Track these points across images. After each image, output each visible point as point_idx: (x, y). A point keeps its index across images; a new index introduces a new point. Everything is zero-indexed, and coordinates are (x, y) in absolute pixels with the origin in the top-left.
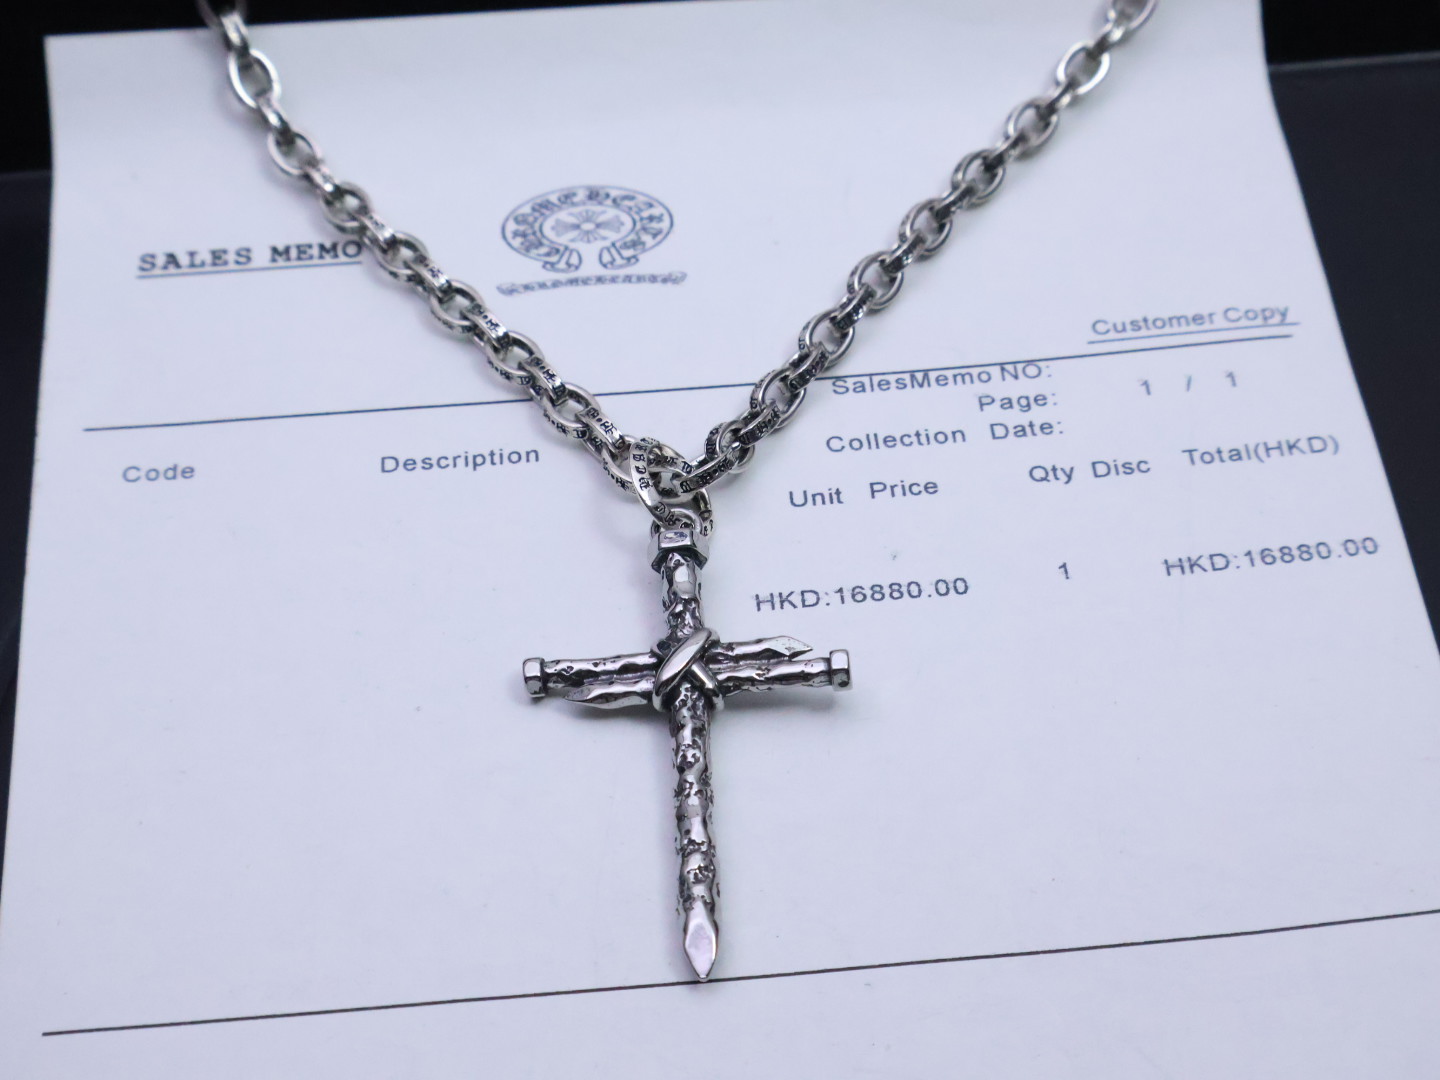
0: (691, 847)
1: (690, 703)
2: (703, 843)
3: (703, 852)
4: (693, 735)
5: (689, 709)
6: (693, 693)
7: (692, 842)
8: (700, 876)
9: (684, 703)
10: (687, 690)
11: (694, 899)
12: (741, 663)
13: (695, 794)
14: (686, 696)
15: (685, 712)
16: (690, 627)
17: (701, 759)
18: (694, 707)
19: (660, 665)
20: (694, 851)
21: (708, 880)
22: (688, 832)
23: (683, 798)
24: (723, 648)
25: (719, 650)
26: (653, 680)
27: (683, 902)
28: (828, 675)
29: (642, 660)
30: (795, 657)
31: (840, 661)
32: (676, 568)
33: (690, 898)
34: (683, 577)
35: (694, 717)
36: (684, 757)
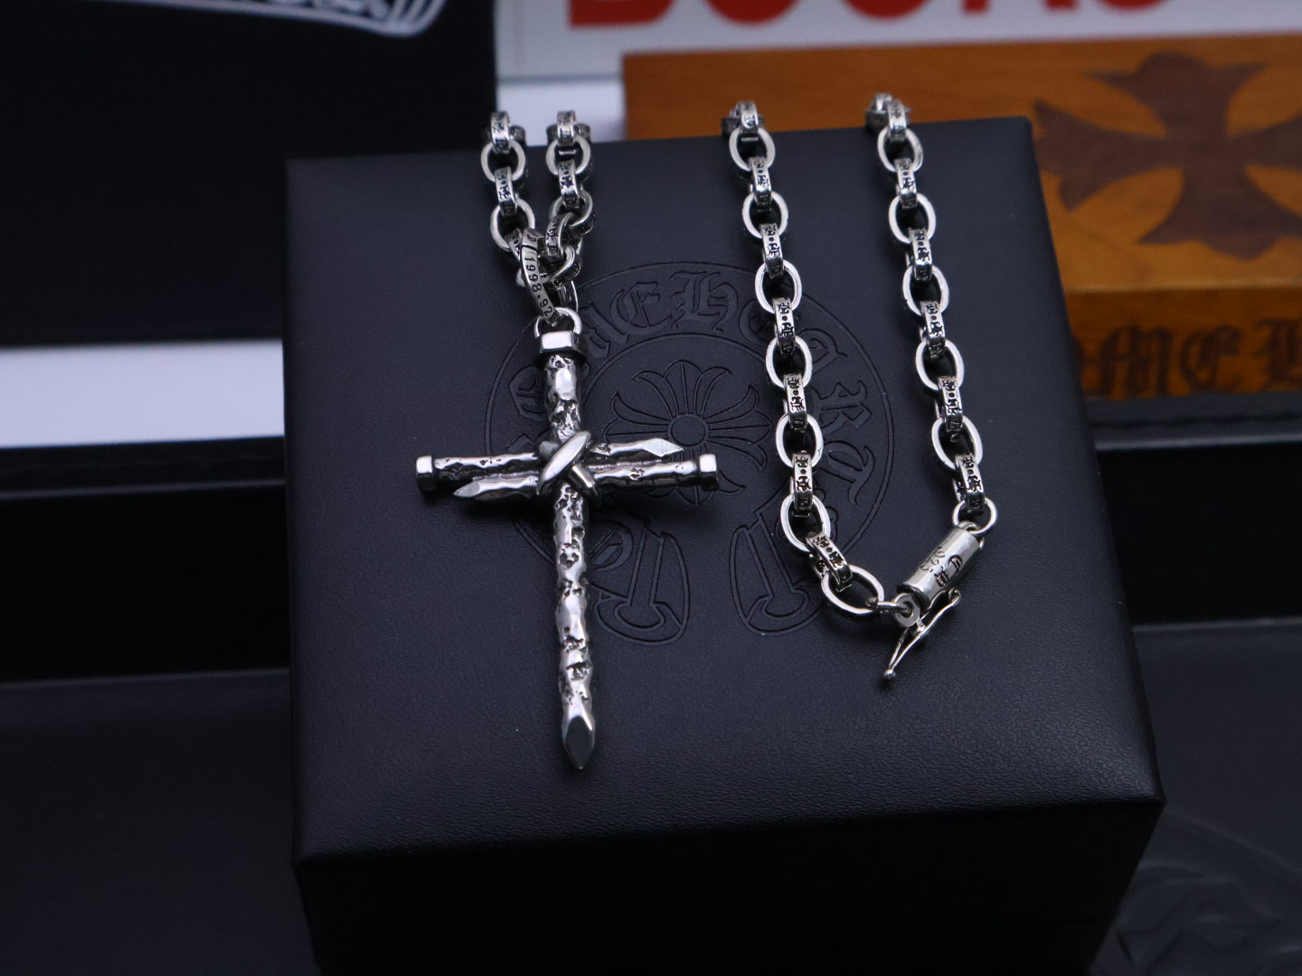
0: (570, 644)
1: (570, 503)
2: (581, 640)
3: (582, 649)
4: (573, 535)
5: (569, 510)
6: (573, 493)
7: (571, 639)
8: (578, 671)
9: (565, 502)
10: (567, 490)
11: (573, 694)
12: (618, 464)
13: (575, 592)
14: (567, 496)
15: (565, 512)
16: (571, 428)
17: (580, 558)
18: (574, 507)
19: (542, 463)
20: (575, 647)
21: (586, 677)
22: (567, 629)
23: (564, 596)
24: (600, 448)
25: (597, 451)
26: (536, 479)
27: (564, 696)
28: (698, 478)
29: (528, 456)
30: (667, 459)
31: (708, 463)
32: (556, 370)
33: (569, 692)
34: (564, 381)
35: (574, 516)
36: (565, 555)
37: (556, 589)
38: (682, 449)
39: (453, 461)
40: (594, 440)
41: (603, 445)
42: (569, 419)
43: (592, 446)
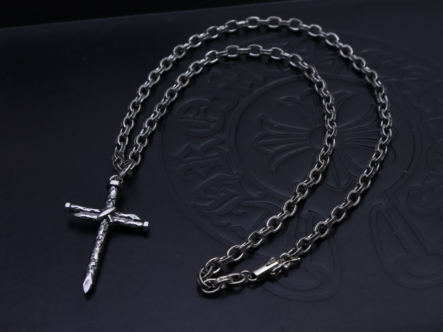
1: (105, 224)
2: (96, 260)
3: (96, 262)
4: (103, 232)
5: (104, 226)
7: (94, 259)
8: (93, 267)
9: (103, 224)
10: (105, 221)
11: (89, 273)
12: (121, 218)
13: (99, 247)
14: (104, 222)
15: (103, 226)
16: (111, 205)
17: (103, 239)
18: (105, 226)
19: (100, 213)
20: (94, 261)
21: (95, 269)
22: (94, 256)
23: (95, 247)
24: (118, 213)
25: (117, 213)
26: (96, 216)
27: (87, 273)
28: (142, 227)
29: (97, 210)
30: (135, 220)
31: (146, 224)
32: (112, 190)
33: (89, 272)
34: (113, 193)
35: (105, 228)
36: (99, 237)
37: (94, 245)
38: (140, 219)
39: (76, 206)
40: (116, 210)
41: (119, 213)
42: (111, 203)
43: (116, 212)
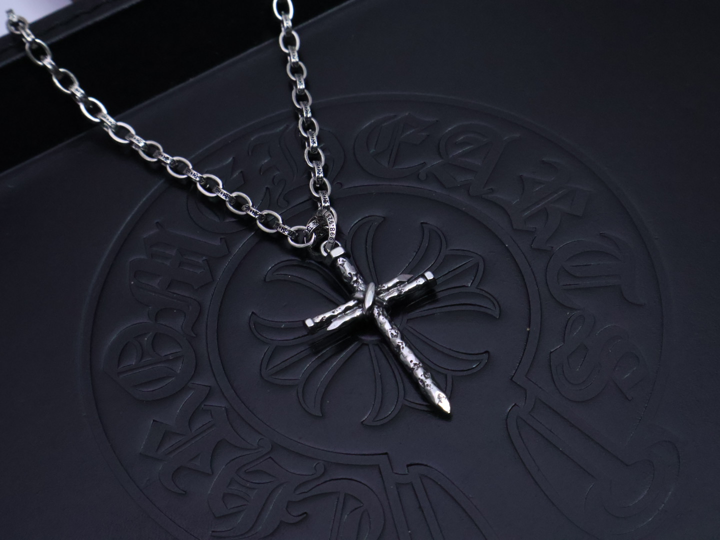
0: (416, 366)
2: (420, 364)
3: (422, 367)
4: (390, 325)
7: (415, 364)
8: (426, 376)
10: (377, 308)
12: (390, 291)
13: (405, 346)
14: (377, 311)
15: (381, 318)
19: (361, 302)
20: (418, 367)
22: (411, 362)
23: (402, 349)
25: (380, 289)
26: (361, 309)
27: (426, 387)
28: (428, 283)
29: (351, 303)
31: (429, 276)
32: (343, 264)
33: (428, 385)
34: (348, 269)
35: (386, 318)
36: (392, 334)
40: (376, 286)
42: (360, 280)
43: (377, 289)
